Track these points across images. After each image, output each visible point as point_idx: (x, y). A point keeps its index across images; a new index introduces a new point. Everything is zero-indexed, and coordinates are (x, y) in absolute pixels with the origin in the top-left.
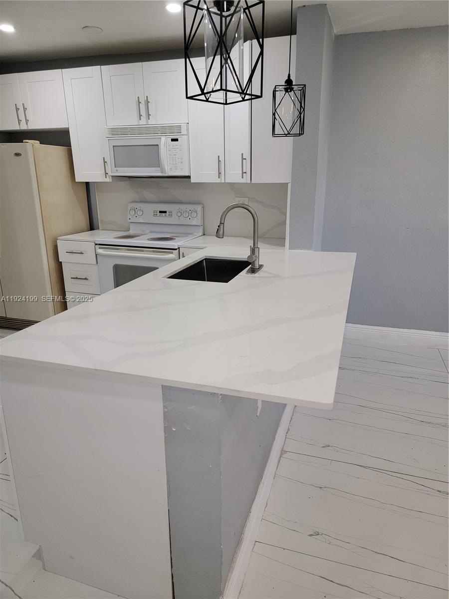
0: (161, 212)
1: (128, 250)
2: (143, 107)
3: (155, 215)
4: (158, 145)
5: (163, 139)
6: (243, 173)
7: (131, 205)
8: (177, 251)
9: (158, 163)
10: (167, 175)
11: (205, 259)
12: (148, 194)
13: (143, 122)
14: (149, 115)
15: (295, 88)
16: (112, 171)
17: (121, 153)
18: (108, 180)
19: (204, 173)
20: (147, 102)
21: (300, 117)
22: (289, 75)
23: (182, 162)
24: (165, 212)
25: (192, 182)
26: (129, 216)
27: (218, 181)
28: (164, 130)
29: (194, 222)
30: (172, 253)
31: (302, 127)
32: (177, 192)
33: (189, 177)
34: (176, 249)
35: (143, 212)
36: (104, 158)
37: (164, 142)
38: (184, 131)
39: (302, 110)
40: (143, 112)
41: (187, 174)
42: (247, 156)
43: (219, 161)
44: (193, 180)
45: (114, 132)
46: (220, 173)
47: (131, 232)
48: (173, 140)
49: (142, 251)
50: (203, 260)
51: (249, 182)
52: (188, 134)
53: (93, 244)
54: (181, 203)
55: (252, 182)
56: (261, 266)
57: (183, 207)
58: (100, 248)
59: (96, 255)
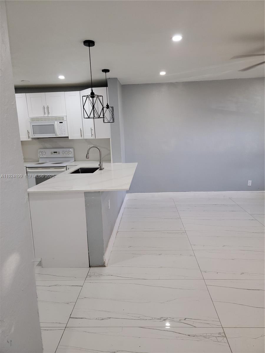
0: (54, 152)
1: (43, 169)
2: (46, 110)
3: (52, 154)
4: (53, 125)
5: (56, 122)
6: (92, 135)
7: (39, 150)
8: (66, 167)
9: (54, 132)
10: (58, 137)
11: (80, 168)
12: (47, 145)
13: (46, 115)
14: (49, 113)
15: (110, 108)
16: (32, 136)
17: (36, 128)
18: (30, 139)
19: (74, 135)
20: (48, 108)
21: (112, 117)
22: (107, 103)
23: (65, 131)
24: (57, 152)
25: (69, 139)
26: (39, 155)
27: (81, 138)
28: (56, 119)
29: (71, 156)
30: (63, 168)
31: (113, 120)
32: (61, 143)
33: (68, 137)
34: (65, 167)
35: (45, 152)
36: (28, 131)
37: (56, 123)
38: (65, 119)
39: (113, 115)
40: (46, 112)
41: (67, 136)
42: (93, 128)
43: (81, 130)
44: (70, 138)
45: (33, 120)
46: (81, 135)
47: (40, 162)
48: (60, 123)
49: (50, 168)
50: (79, 169)
51: (95, 138)
52: (67, 120)
53: (25, 167)
54: (63, 148)
55: (96, 138)
56: (103, 168)
57: (65, 150)
58: (29, 169)
59: (27, 172)
